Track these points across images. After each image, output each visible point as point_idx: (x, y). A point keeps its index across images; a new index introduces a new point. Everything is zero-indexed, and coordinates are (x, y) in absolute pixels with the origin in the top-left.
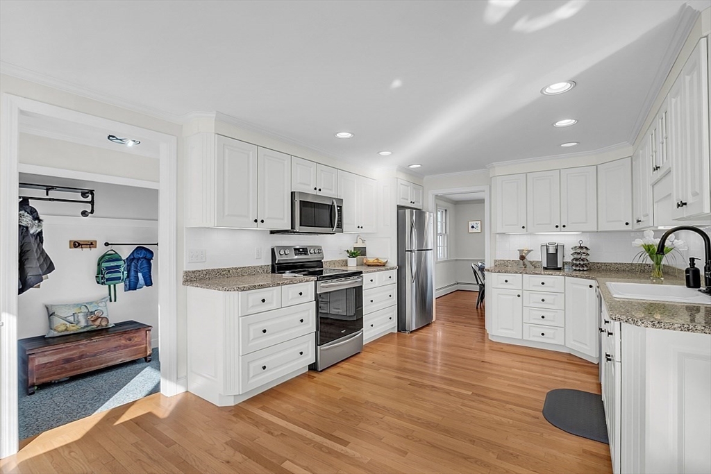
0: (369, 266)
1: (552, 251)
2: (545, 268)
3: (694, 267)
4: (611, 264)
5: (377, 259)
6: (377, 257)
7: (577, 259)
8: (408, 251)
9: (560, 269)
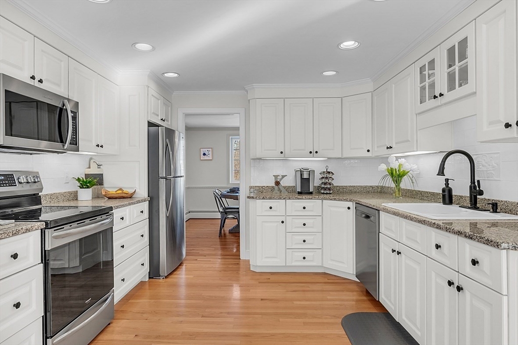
0: (109, 198)
1: (306, 176)
2: (299, 193)
3: (448, 187)
4: (347, 186)
5: (121, 189)
6: (121, 186)
7: (325, 184)
8: (162, 178)
9: (311, 193)
